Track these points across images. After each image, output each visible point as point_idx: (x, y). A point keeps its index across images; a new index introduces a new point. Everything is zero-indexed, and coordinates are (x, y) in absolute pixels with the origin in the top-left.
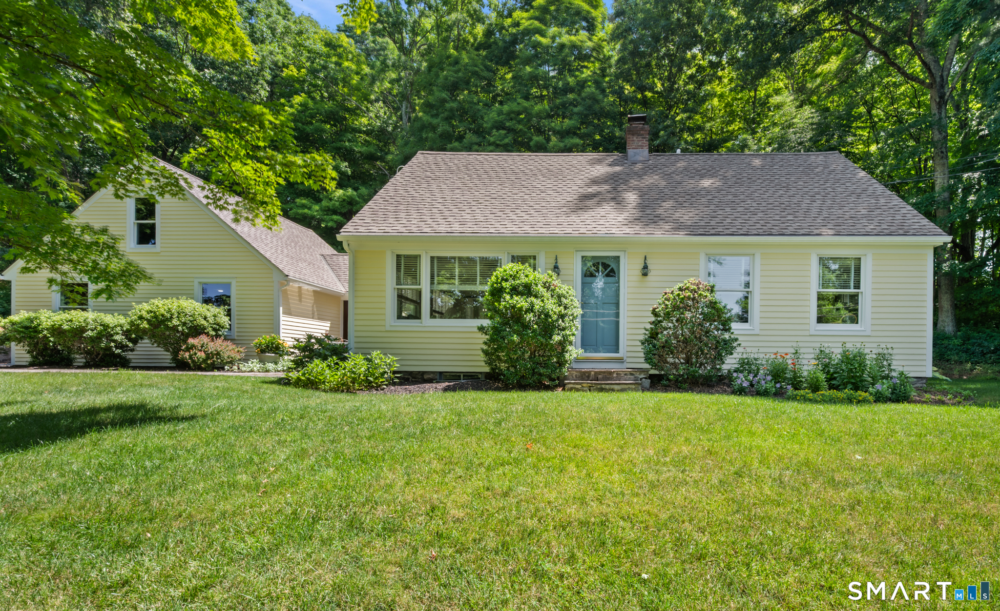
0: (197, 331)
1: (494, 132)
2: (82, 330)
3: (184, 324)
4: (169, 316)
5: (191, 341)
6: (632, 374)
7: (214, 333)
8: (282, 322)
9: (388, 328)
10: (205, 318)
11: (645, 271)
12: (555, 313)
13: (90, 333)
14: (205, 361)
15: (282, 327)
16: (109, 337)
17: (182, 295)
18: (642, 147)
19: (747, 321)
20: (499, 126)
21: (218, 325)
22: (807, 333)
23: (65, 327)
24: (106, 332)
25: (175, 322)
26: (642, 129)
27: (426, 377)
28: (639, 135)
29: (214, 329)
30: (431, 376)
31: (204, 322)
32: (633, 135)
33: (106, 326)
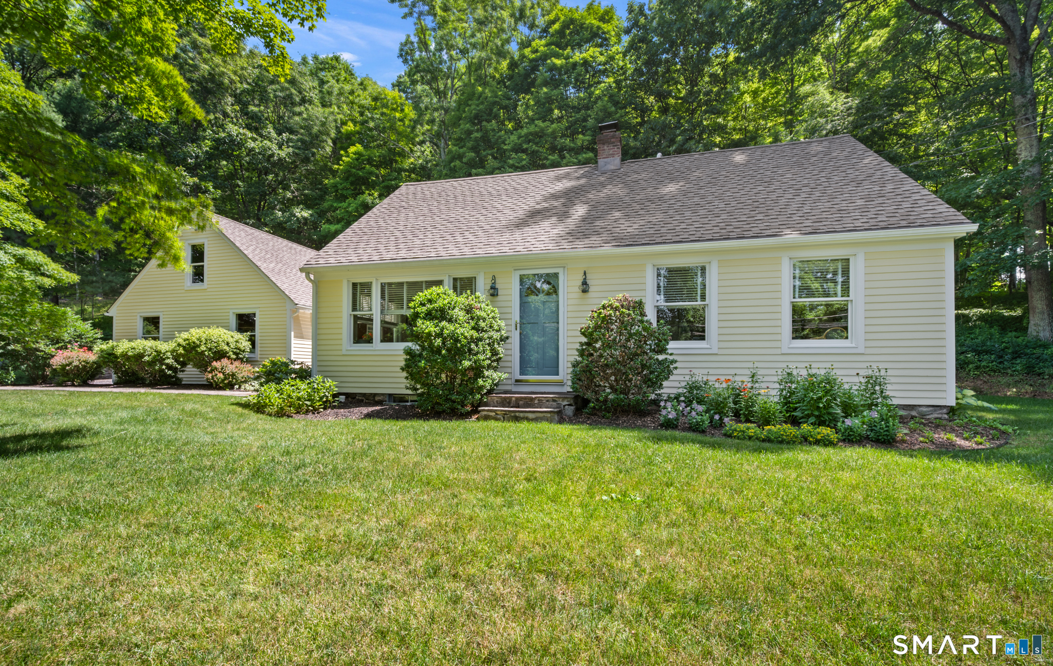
0: (220, 355)
1: (514, 155)
2: (141, 356)
3: (210, 349)
4: (198, 342)
5: (215, 364)
6: (554, 401)
7: (234, 357)
8: (293, 345)
9: (344, 352)
10: (228, 344)
11: (585, 287)
12: (466, 338)
13: (146, 358)
14: (223, 381)
15: (293, 349)
16: (162, 361)
17: (213, 324)
18: (613, 155)
19: (704, 339)
20: (518, 149)
21: (239, 349)
22: (779, 351)
23: (130, 354)
24: (159, 358)
25: (203, 348)
26: (613, 137)
27: (377, 398)
28: (609, 143)
29: (235, 353)
30: (380, 398)
31: (226, 348)
32: (604, 144)
33: (158, 352)
